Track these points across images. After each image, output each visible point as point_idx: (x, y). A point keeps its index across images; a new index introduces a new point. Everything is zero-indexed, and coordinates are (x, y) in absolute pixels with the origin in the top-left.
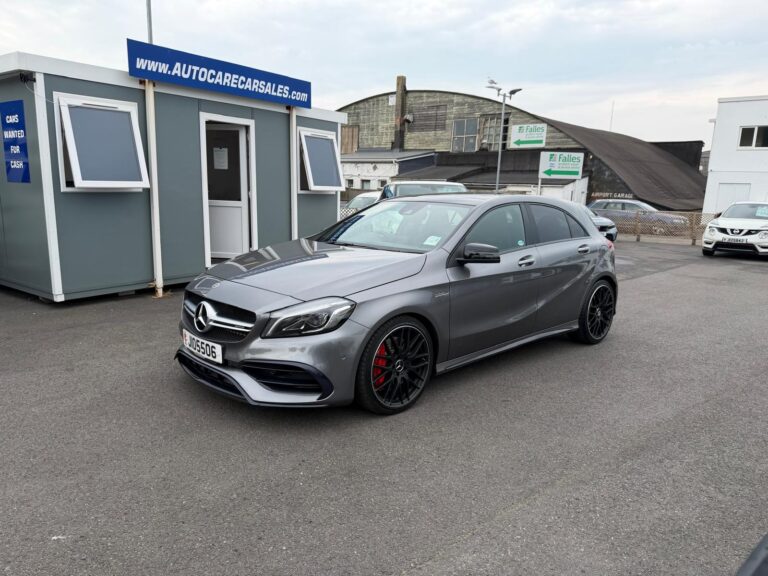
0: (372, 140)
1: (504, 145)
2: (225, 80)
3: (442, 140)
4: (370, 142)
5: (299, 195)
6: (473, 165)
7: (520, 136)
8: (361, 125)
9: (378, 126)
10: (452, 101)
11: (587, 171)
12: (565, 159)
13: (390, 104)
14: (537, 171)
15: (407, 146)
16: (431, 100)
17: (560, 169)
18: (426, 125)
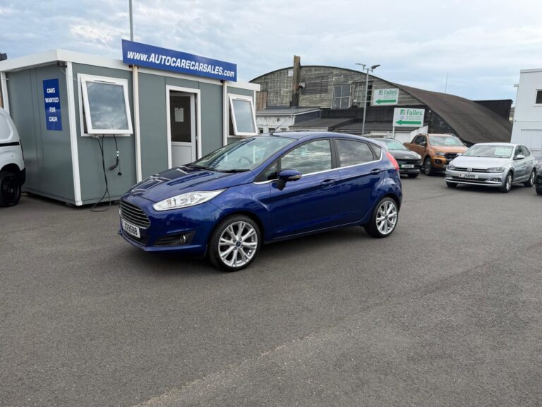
0: (277, 100)
1: (368, 104)
2: (182, 64)
3: (325, 100)
4: (275, 102)
5: (228, 138)
6: (347, 117)
7: (380, 97)
8: (269, 90)
9: (280, 90)
10: (333, 73)
11: (427, 121)
12: (412, 113)
13: (289, 75)
14: (391, 122)
15: (302, 103)
16: (317, 72)
17: (408, 120)
18: (314, 90)
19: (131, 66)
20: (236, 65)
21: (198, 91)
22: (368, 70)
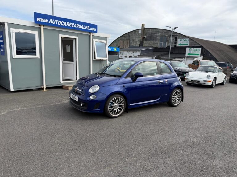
1: (175, 46)
2: (67, 24)
3: (155, 44)
4: (133, 44)
5: (93, 60)
6: (165, 52)
7: (180, 42)
8: (130, 39)
9: (135, 39)
10: (159, 31)
11: (202, 54)
12: (195, 50)
13: (139, 32)
14: (185, 54)
15: (145, 45)
16: (152, 31)
17: (193, 53)
18: (151, 39)
19: (40, 25)
20: (97, 25)
21: (77, 38)
22: (172, 29)
